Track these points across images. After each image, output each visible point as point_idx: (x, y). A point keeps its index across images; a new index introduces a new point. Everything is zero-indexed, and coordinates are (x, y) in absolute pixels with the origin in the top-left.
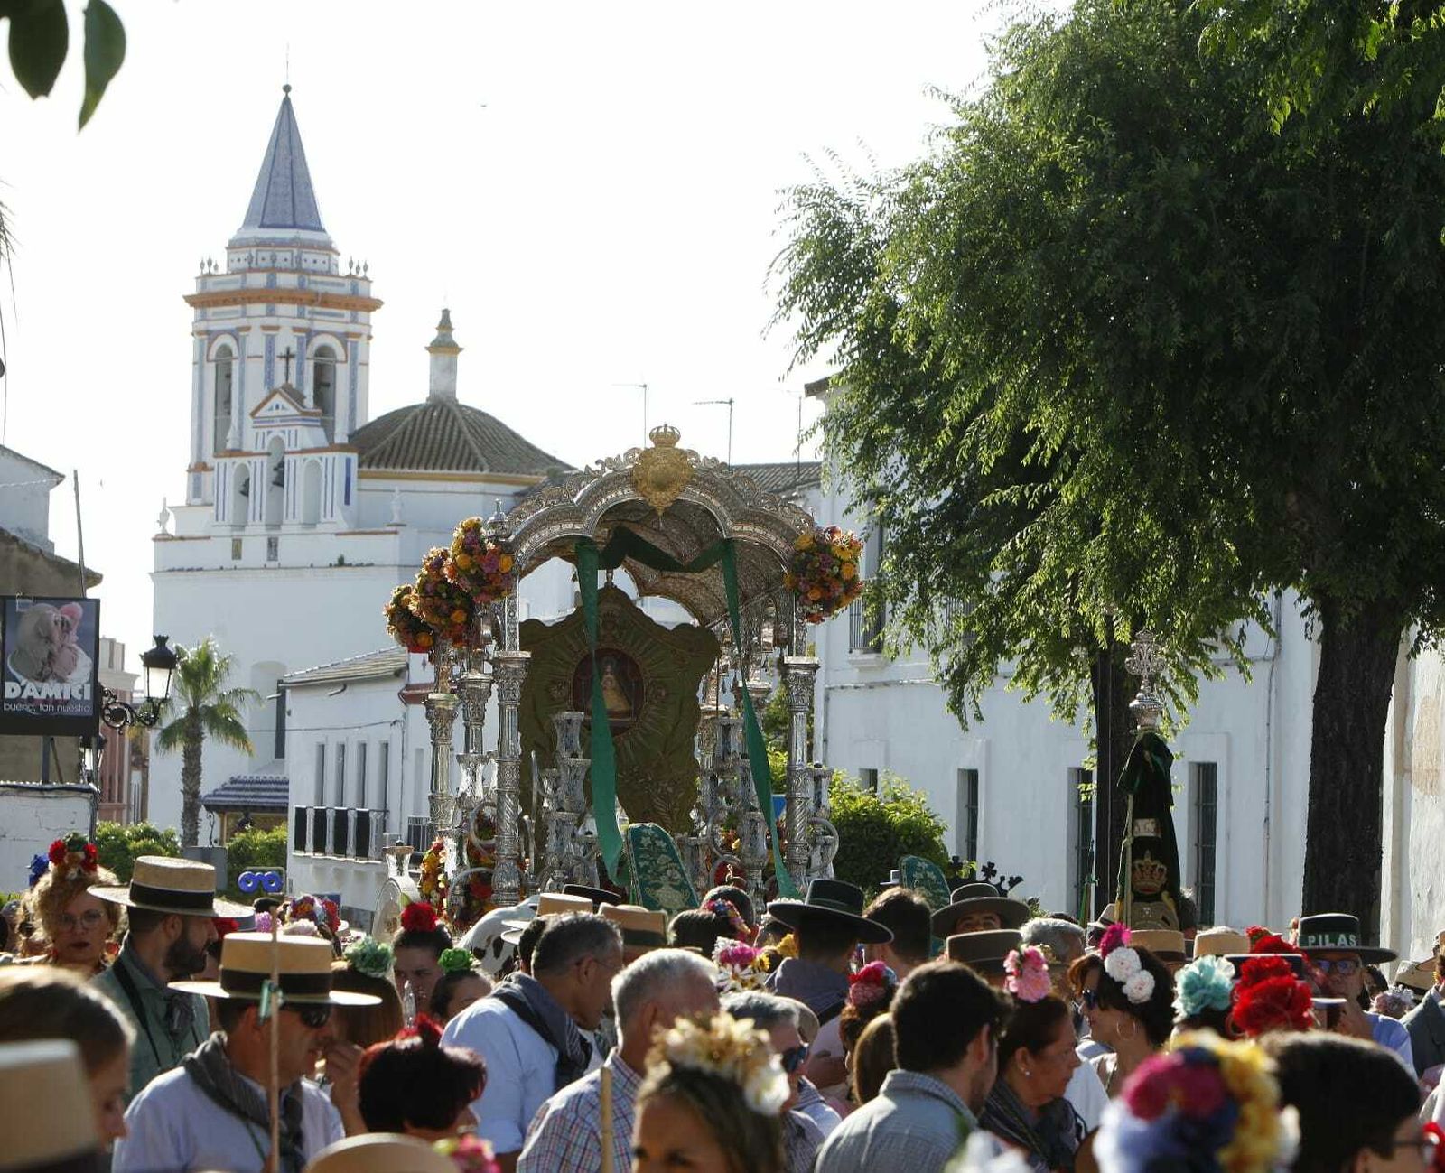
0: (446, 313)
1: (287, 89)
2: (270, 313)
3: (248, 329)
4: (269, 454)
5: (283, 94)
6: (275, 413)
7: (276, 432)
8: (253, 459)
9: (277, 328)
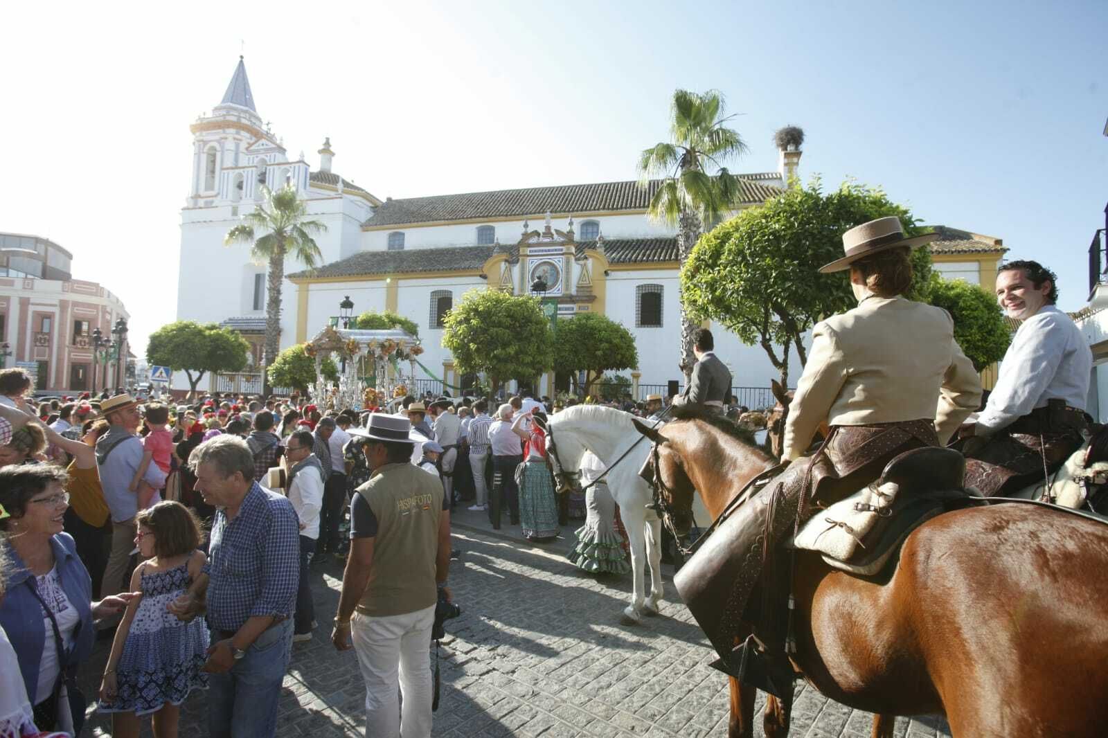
0: (328, 139)
1: (242, 57)
2: (238, 133)
3: (226, 138)
4: (256, 167)
5: (240, 59)
6: (262, 147)
7: (263, 156)
8: (246, 170)
9: (241, 140)
